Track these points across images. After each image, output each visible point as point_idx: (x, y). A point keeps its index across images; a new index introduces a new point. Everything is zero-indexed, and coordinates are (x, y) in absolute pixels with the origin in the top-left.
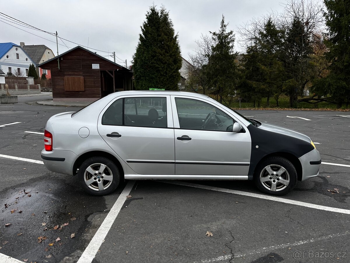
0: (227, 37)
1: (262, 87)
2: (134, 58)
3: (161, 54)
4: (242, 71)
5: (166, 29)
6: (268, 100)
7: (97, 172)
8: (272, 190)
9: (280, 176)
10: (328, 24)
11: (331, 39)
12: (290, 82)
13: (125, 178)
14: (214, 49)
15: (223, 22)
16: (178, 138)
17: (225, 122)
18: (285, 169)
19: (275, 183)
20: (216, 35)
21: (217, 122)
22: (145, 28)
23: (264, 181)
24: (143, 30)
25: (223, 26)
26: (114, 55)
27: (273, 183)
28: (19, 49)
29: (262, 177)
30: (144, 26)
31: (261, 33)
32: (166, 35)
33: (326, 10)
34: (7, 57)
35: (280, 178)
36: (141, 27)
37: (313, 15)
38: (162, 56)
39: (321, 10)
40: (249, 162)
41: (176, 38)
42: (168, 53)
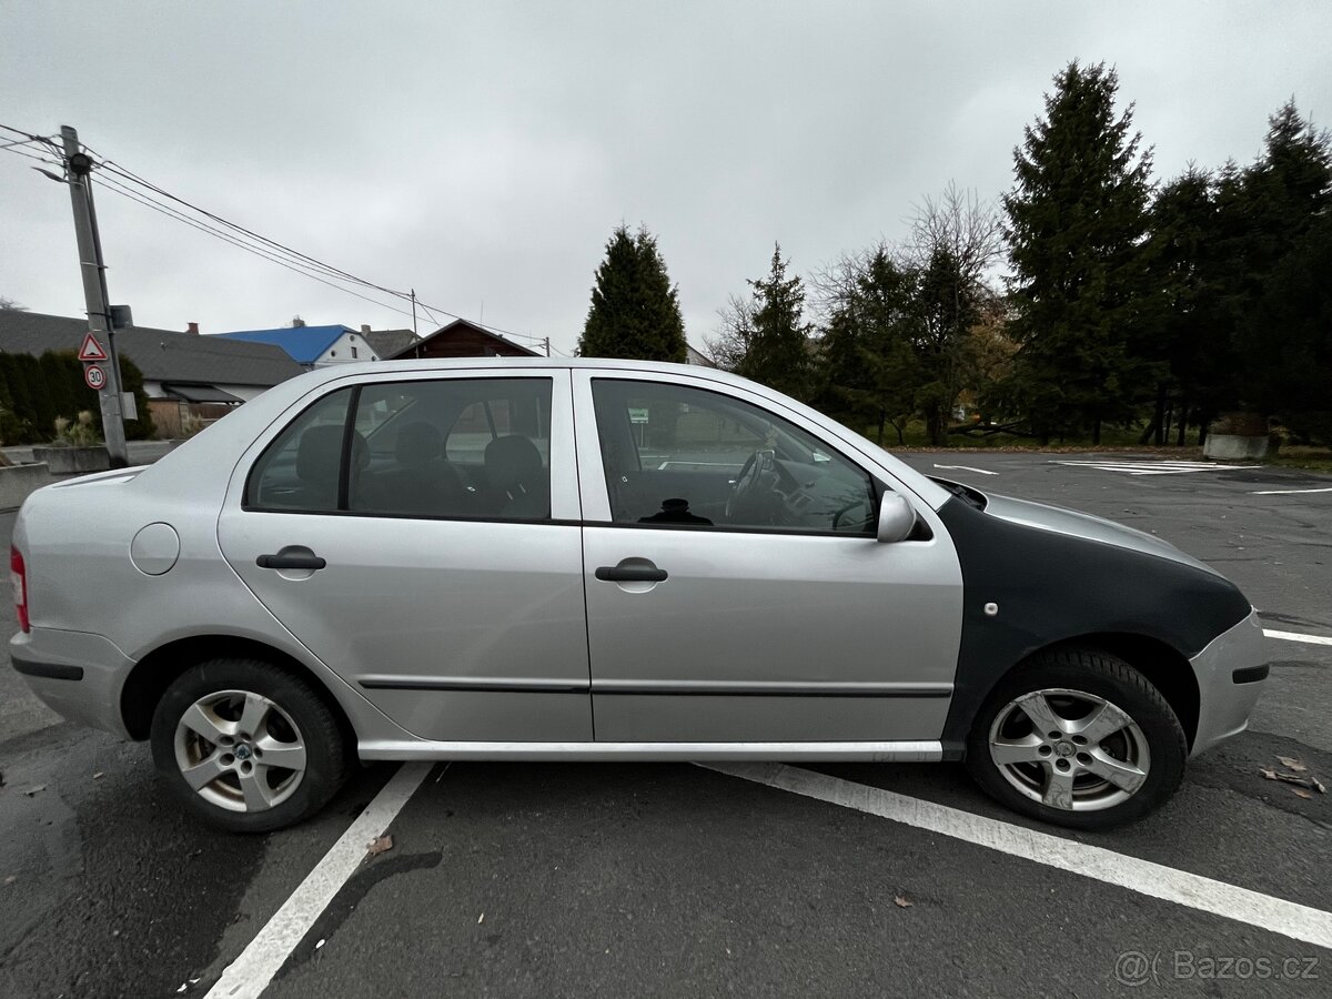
0: (785, 291)
1: (870, 400)
2: (581, 344)
3: (639, 331)
4: (822, 365)
5: (651, 275)
6: (881, 430)
7: (231, 728)
8: (1049, 801)
9: (1093, 746)
10: (1015, 257)
11: (1022, 291)
12: (930, 389)
13: (361, 757)
14: (757, 320)
15: (777, 258)
16: (603, 574)
17: (813, 485)
18: (1125, 714)
19: (1069, 774)
20: (763, 287)
21: (780, 486)
22: (603, 275)
23: (1010, 762)
24: (599, 279)
25: (778, 266)
26: (548, 344)
27: (1056, 771)
28: (358, 338)
29: (999, 739)
30: (602, 269)
31: (862, 281)
32: (650, 288)
33: (1009, 224)
34: (333, 354)
35: (1097, 754)
36: (596, 273)
37: (979, 239)
38: (642, 334)
39: (999, 224)
40: (948, 681)
41: (673, 295)
42: (655, 329)
